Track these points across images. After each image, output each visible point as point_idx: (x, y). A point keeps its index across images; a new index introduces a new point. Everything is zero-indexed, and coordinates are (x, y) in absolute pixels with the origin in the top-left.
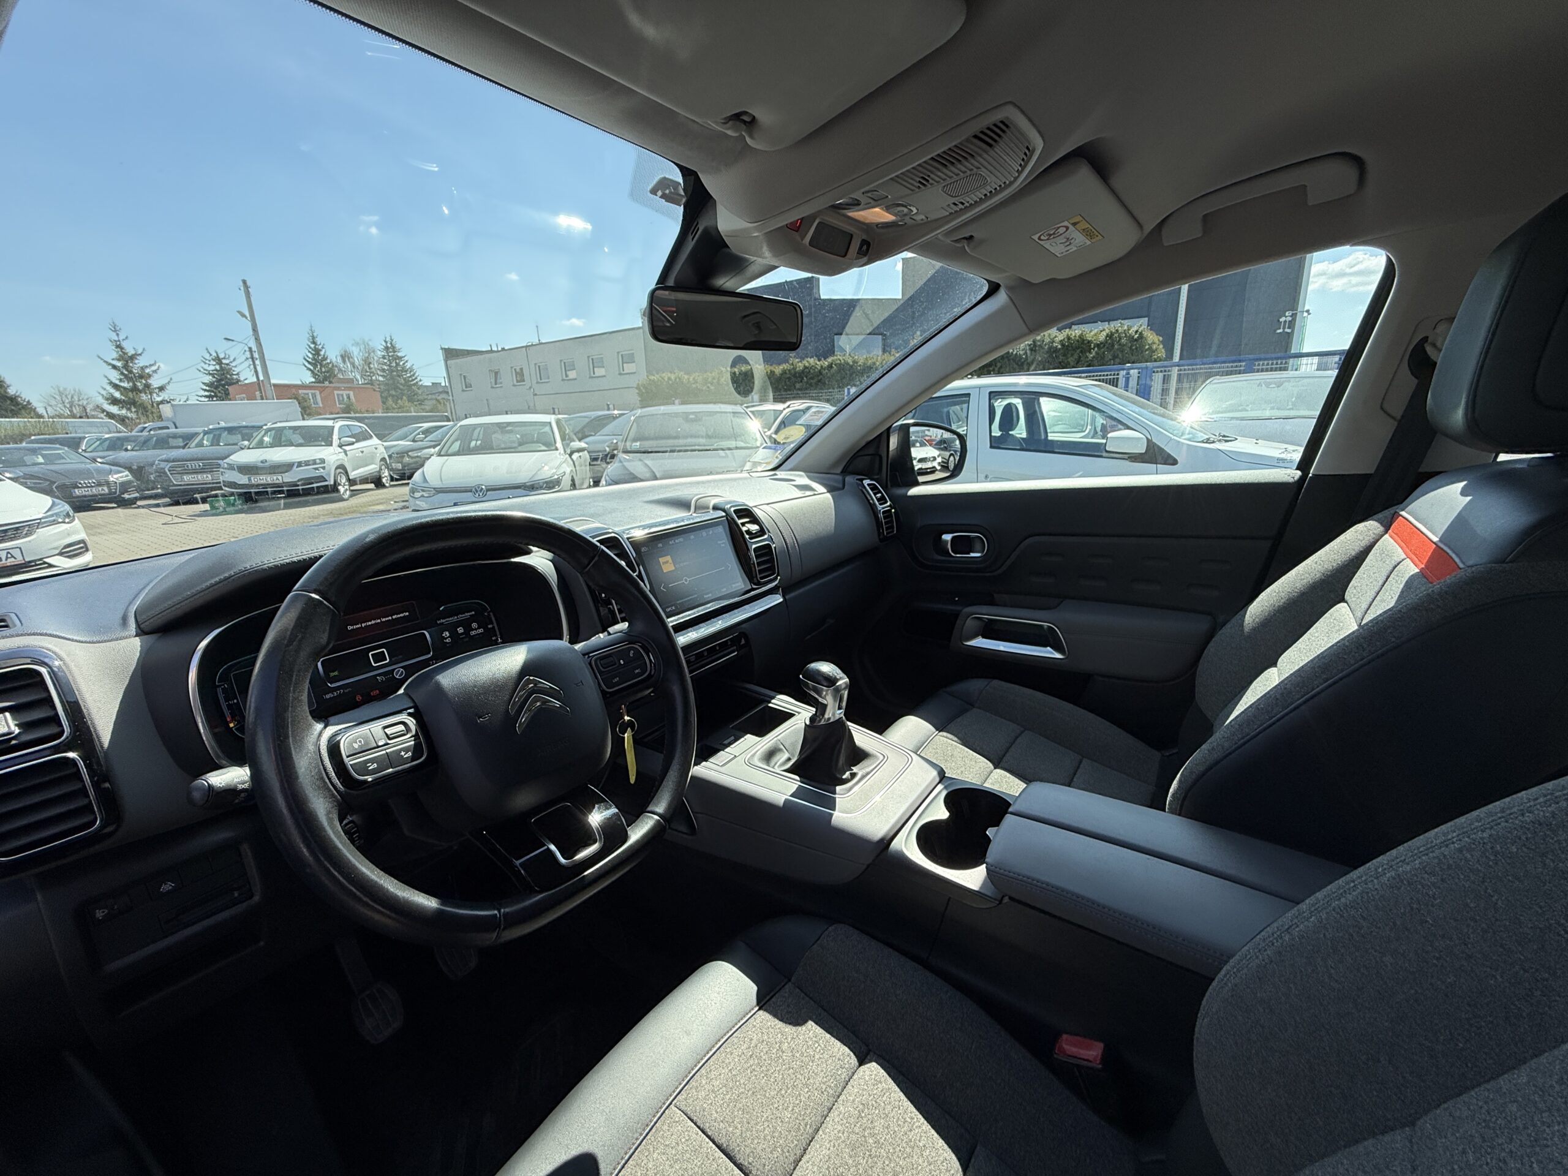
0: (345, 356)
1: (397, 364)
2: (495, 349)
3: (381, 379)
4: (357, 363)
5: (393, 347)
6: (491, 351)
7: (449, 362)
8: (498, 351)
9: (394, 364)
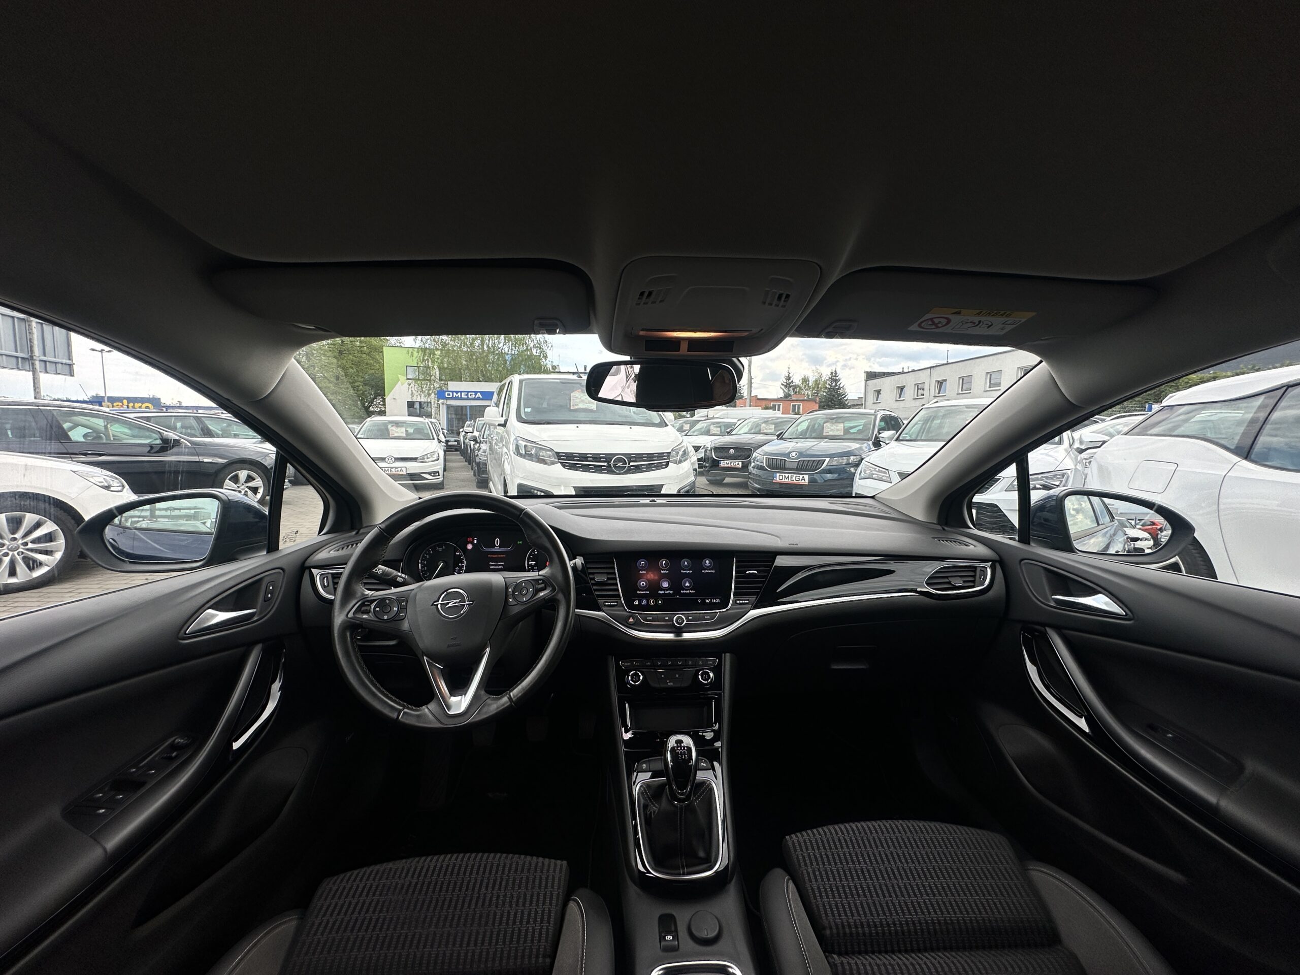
0: (805, 380)
2: (905, 370)
3: (825, 394)
4: (810, 385)
5: (836, 374)
6: (903, 373)
7: (868, 382)
8: (909, 372)
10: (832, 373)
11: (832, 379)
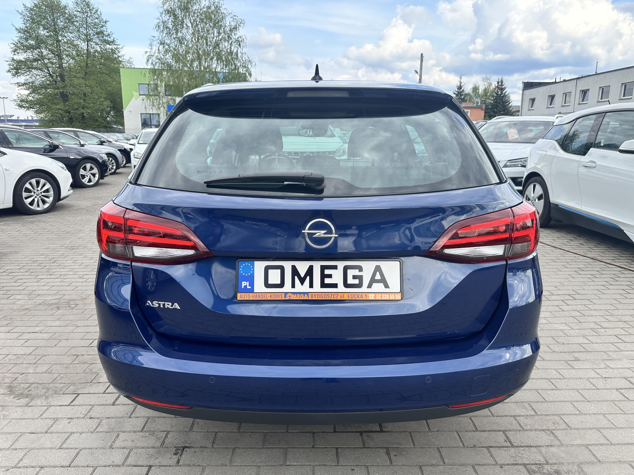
0: (475, 89)
1: (502, 93)
3: (492, 101)
4: (480, 93)
5: (502, 83)
8: (560, 82)
9: (499, 93)
10: (498, 83)
11: (499, 87)
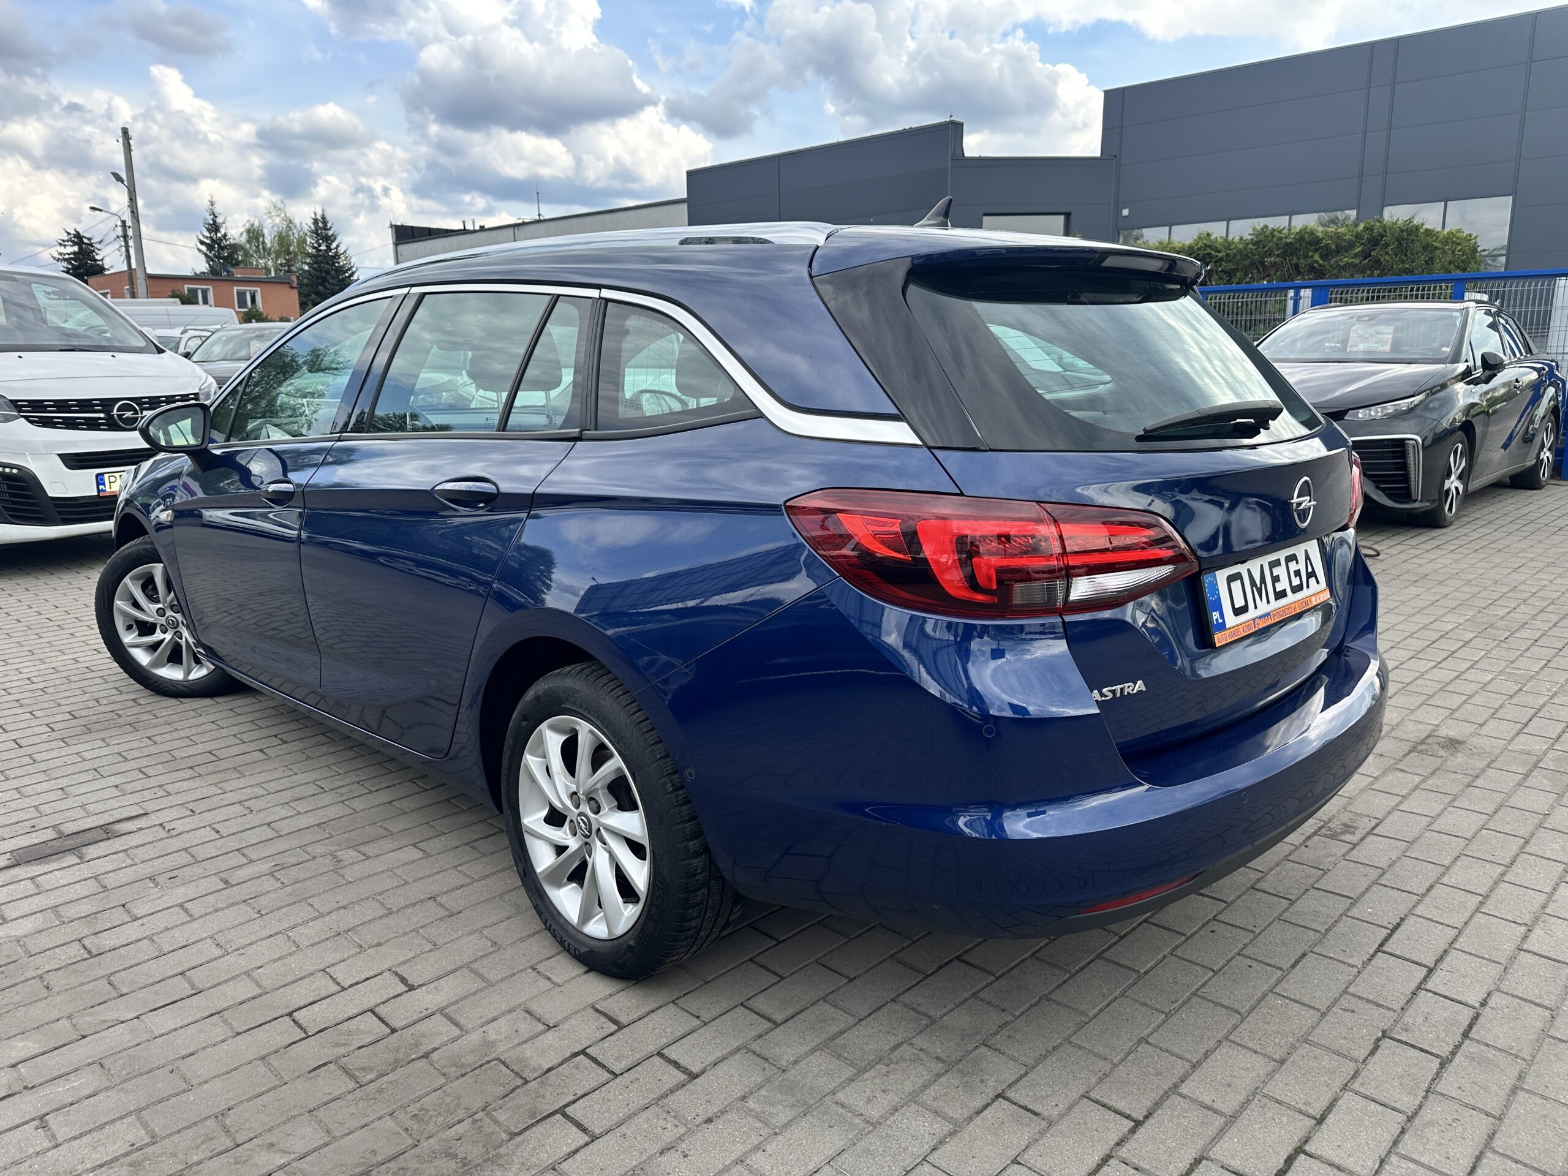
1: (329, 248)
2: (469, 227)
4: (269, 244)
5: (326, 223)
7: (400, 245)
8: (476, 231)
10: (316, 221)
11: (317, 234)
